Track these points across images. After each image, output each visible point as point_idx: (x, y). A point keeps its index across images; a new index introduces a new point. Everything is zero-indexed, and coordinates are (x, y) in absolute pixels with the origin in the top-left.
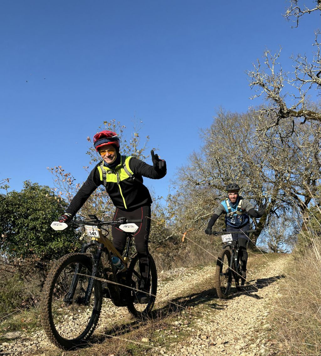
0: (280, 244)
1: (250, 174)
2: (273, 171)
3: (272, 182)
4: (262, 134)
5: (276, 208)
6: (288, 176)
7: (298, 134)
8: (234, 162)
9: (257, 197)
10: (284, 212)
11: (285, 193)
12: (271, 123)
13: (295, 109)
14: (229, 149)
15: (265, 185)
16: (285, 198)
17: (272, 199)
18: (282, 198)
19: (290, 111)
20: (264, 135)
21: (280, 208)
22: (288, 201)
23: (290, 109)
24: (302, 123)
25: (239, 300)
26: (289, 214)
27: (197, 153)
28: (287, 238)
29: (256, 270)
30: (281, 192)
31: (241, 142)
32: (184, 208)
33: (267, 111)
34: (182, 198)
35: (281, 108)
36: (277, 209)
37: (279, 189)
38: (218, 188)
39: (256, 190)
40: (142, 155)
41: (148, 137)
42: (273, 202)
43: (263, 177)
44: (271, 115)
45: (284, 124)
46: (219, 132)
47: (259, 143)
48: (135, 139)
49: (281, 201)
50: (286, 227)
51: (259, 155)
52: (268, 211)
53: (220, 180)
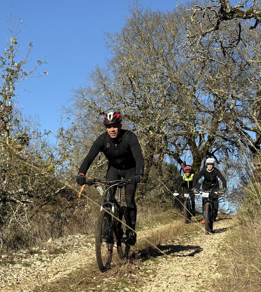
0: (220, 201)
1: (178, 100)
2: (211, 95)
3: (209, 112)
4: (196, 42)
5: (215, 149)
6: (232, 104)
7: (247, 44)
8: (155, 83)
9: (187, 133)
10: (226, 155)
11: (228, 128)
12: (208, 28)
13: (242, 7)
14: (147, 63)
15: (199, 116)
16: (227, 135)
17: (209, 137)
18: (223, 135)
19: (236, 10)
20: (198, 44)
21: (221, 149)
22: (232, 140)
23: (235, 7)
24: (252, 28)
25: (159, 282)
26: (233, 158)
27: (101, 69)
28: (231, 193)
29: (185, 239)
30: (222, 126)
31: (164, 53)
32: (82, 148)
33: (202, 10)
34: (79, 133)
35: (222, 5)
36: (217, 151)
37: (220, 122)
38: (132, 120)
39: (186, 123)
40: (22, 70)
41: (31, 44)
42: (211, 140)
43: (196, 104)
44: (208, 15)
45: (227, 29)
46: (133, 38)
47: (191, 55)
48: (11, 47)
49: (222, 140)
50: (230, 177)
51: (192, 73)
52: (203, 154)
53: (134, 108)
